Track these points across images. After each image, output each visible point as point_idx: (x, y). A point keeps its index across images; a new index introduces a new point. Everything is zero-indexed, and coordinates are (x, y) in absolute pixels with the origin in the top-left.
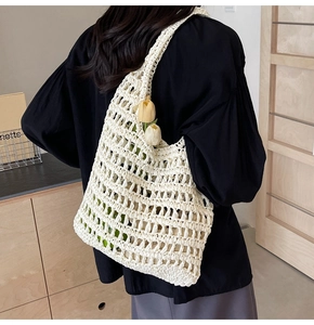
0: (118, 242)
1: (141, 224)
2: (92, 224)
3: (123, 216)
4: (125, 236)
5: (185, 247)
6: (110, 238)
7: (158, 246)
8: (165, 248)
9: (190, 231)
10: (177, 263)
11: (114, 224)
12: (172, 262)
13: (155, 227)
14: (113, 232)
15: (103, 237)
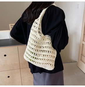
0: (34, 60)
1: (39, 55)
2: (28, 56)
3: (34, 53)
4: (35, 58)
5: (50, 60)
6: (32, 59)
7: (43, 60)
8: (45, 60)
9: (51, 56)
10: (48, 64)
11: (33, 55)
12: (47, 64)
13: (43, 55)
14: (32, 57)
15: (30, 59)
